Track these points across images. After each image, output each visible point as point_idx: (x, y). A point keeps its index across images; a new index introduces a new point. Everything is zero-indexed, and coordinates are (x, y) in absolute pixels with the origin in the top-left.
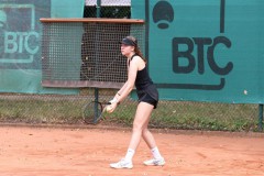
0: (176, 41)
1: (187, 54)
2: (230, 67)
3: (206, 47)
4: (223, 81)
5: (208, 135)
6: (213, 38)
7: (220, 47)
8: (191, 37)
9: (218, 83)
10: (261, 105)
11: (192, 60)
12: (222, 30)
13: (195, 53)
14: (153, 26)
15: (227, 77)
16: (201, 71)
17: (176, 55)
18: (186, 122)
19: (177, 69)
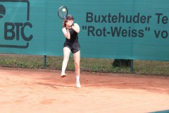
0: (6, 24)
1: (11, 31)
2: (31, 37)
3: (20, 27)
4: (28, 44)
5: (20, 70)
6: (23, 23)
10: (45, 56)
11: (13, 33)
13: (15, 30)
15: (30, 42)
16: (18, 39)
17: (6, 31)
18: (10, 64)
19: (6, 38)
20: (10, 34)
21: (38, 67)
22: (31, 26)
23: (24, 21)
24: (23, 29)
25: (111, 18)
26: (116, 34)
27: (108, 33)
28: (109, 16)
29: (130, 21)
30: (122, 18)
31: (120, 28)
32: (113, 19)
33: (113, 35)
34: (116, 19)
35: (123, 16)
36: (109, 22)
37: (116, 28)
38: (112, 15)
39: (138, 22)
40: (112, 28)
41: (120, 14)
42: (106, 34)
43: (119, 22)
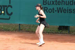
2: (12, 13)
4: (10, 17)
10: (20, 24)
15: (11, 16)
21: (16, 30)
22: (11, 7)
23: (8, 4)
24: (7, 9)
25: (57, 2)
26: (60, 11)
27: (56, 11)
29: (68, 4)
31: (63, 8)
32: (58, 3)
33: (58, 12)
34: (60, 3)
35: (64, 1)
36: (56, 4)
37: (60, 8)
39: (72, 4)
40: (57, 8)
42: (54, 11)
43: (62, 4)
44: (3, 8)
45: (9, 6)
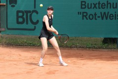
0: (18, 12)
3: (29, 14)
4: (35, 27)
5: (29, 48)
6: (31, 10)
7: (34, 14)
8: (23, 10)
9: (33, 28)
12: (35, 7)
14: (9, 6)
15: (36, 25)
16: (27, 23)
17: (18, 17)
18: (21, 43)
20: (20, 20)
24: (31, 16)
25: (100, 5)
26: (105, 18)
27: (99, 17)
28: (99, 3)
29: (116, 7)
30: (109, 5)
31: (108, 13)
32: (102, 6)
33: (102, 19)
34: (105, 5)
35: (110, 4)
36: (99, 8)
37: (105, 13)
38: (101, 3)
40: (101, 13)
41: (108, 1)
42: (97, 18)
43: (107, 8)
44: (25, 14)
45: (34, 11)
